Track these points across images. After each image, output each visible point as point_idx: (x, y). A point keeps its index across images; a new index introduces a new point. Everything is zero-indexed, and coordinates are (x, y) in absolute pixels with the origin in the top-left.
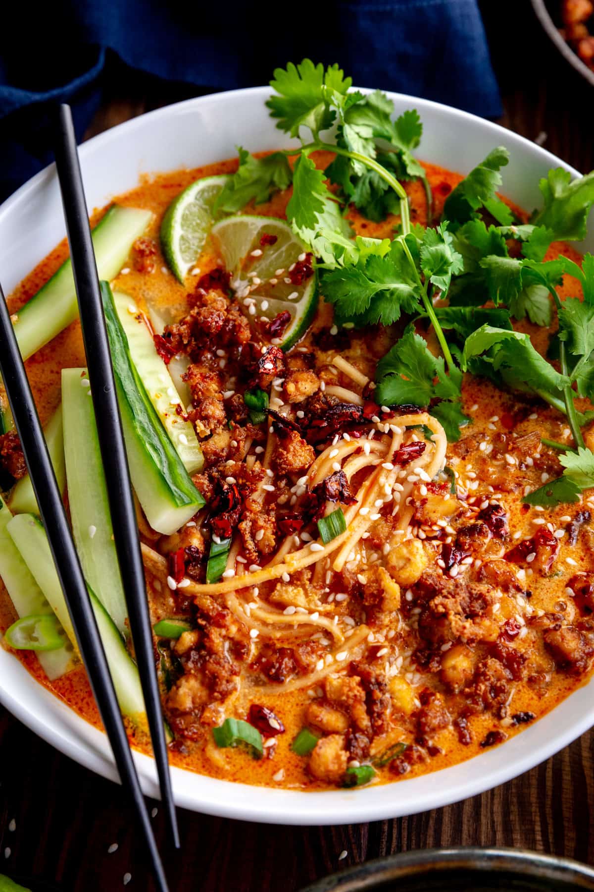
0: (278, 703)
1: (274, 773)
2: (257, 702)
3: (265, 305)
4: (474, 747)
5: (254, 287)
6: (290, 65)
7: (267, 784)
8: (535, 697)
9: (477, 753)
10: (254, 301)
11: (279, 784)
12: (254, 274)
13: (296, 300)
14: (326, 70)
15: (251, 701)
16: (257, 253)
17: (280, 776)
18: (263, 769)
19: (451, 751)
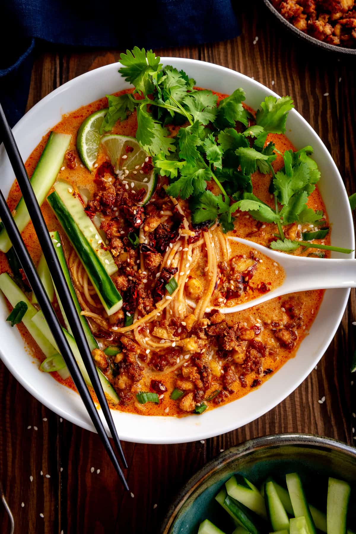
0: (163, 378)
1: (165, 409)
2: (154, 379)
3: (133, 185)
4: (248, 388)
5: (126, 175)
6: (128, 51)
7: (163, 415)
8: (273, 361)
9: (250, 391)
10: (127, 182)
11: (168, 414)
12: (125, 168)
13: (147, 182)
14: (146, 52)
15: (151, 378)
16: (125, 157)
17: (167, 410)
18: (160, 408)
19: (238, 391)
